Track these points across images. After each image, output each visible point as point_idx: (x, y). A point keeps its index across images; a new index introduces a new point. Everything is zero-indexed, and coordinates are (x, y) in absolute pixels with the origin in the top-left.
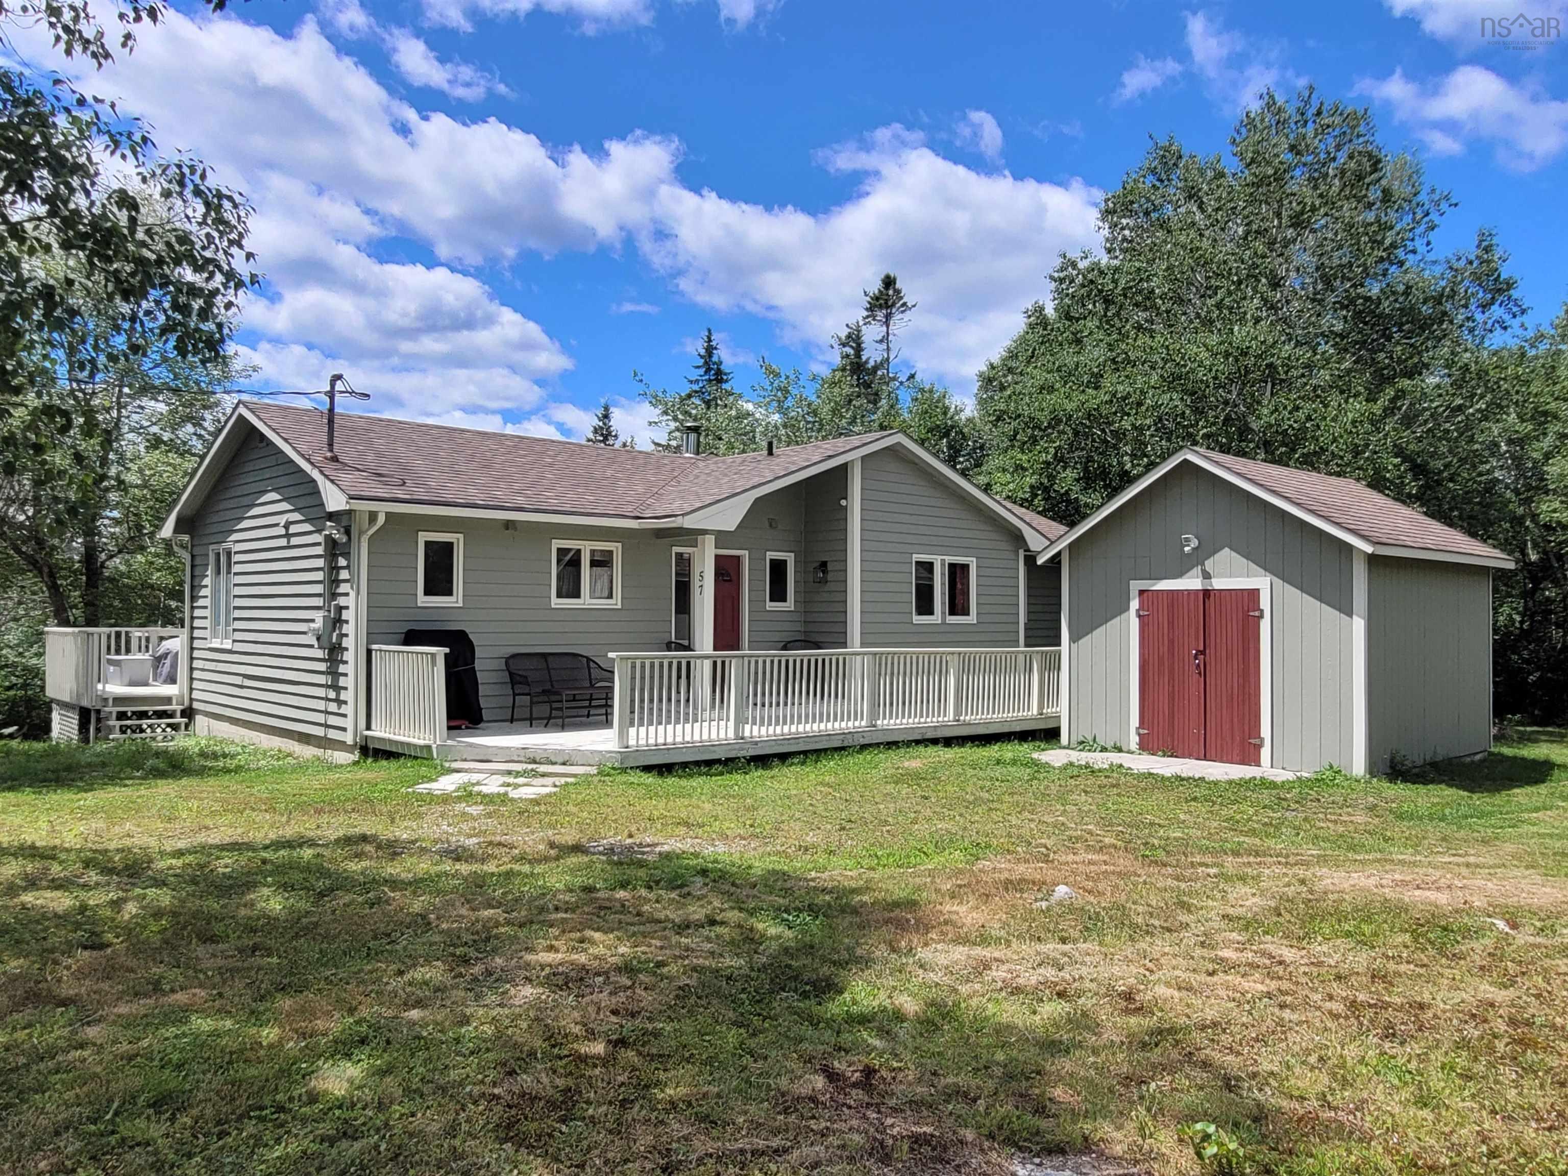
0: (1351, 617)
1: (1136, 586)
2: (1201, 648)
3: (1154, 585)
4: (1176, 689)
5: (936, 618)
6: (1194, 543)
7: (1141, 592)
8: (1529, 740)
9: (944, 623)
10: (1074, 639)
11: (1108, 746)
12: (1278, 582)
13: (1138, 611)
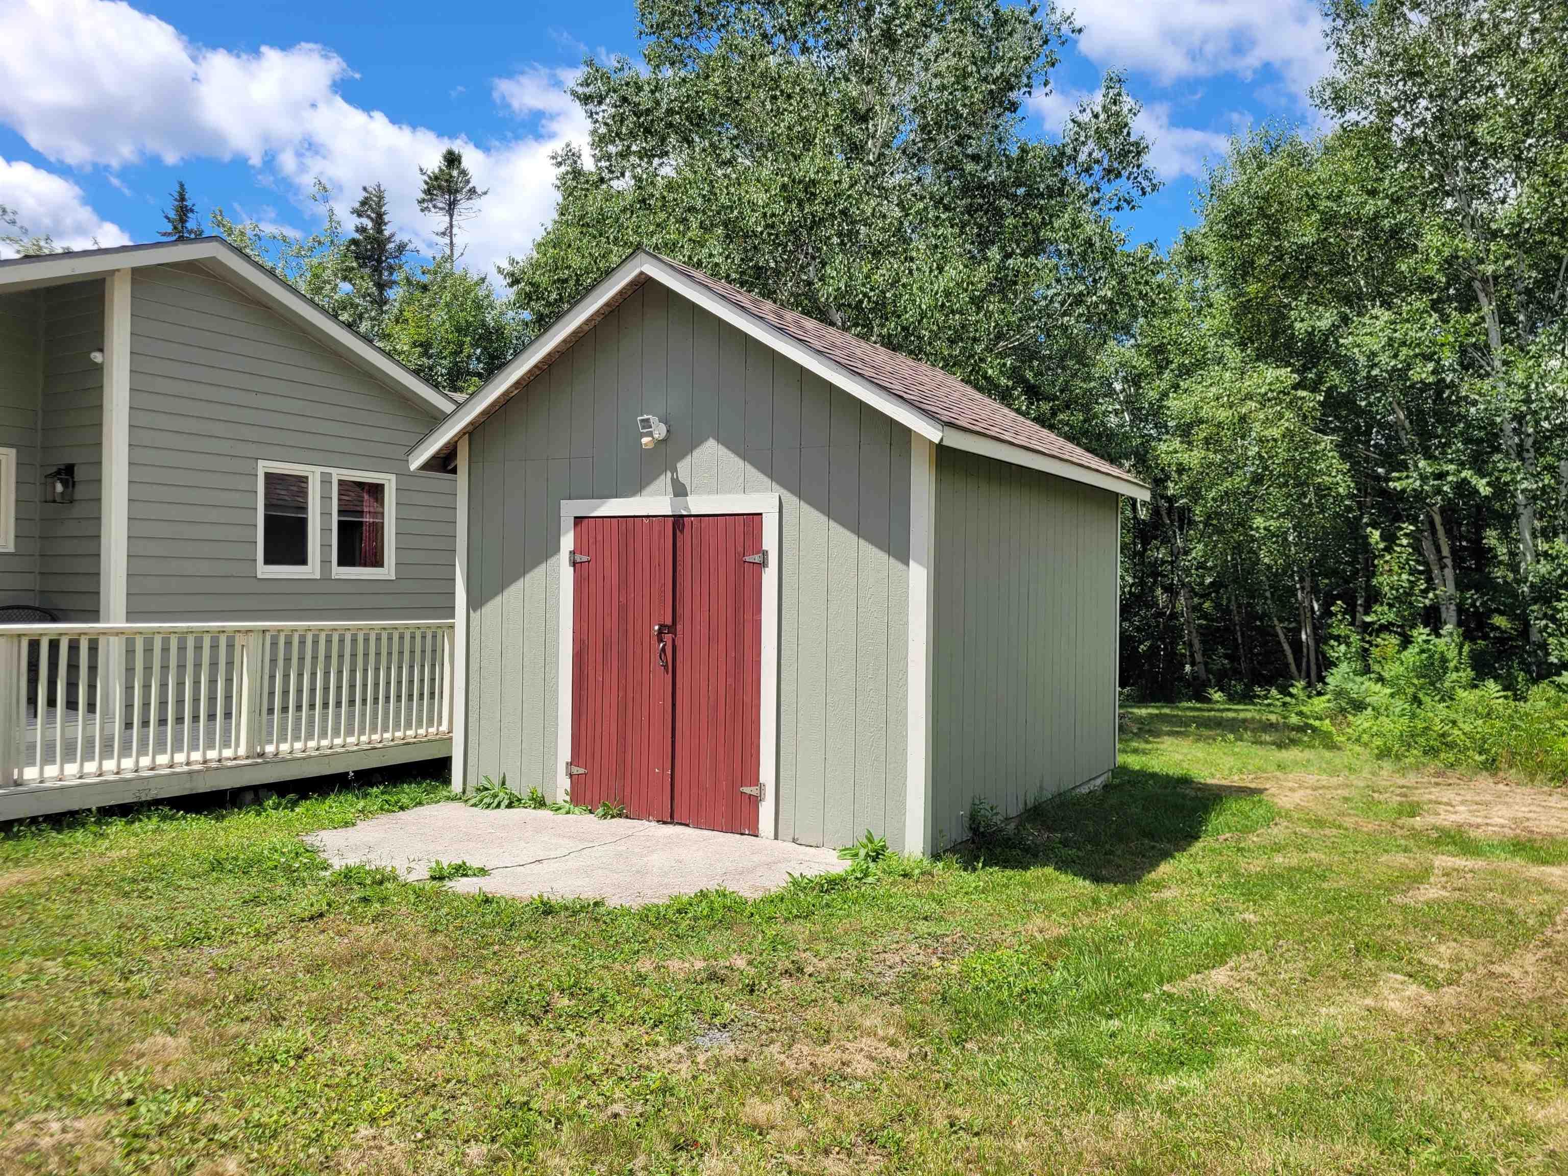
0: (908, 565)
1: (570, 509)
2: (669, 622)
3: (595, 509)
4: (630, 695)
5: (311, 570)
6: (660, 431)
7: (578, 520)
8: (1150, 732)
9: (326, 577)
10: (474, 603)
11: (525, 797)
12: (791, 500)
13: (573, 553)
